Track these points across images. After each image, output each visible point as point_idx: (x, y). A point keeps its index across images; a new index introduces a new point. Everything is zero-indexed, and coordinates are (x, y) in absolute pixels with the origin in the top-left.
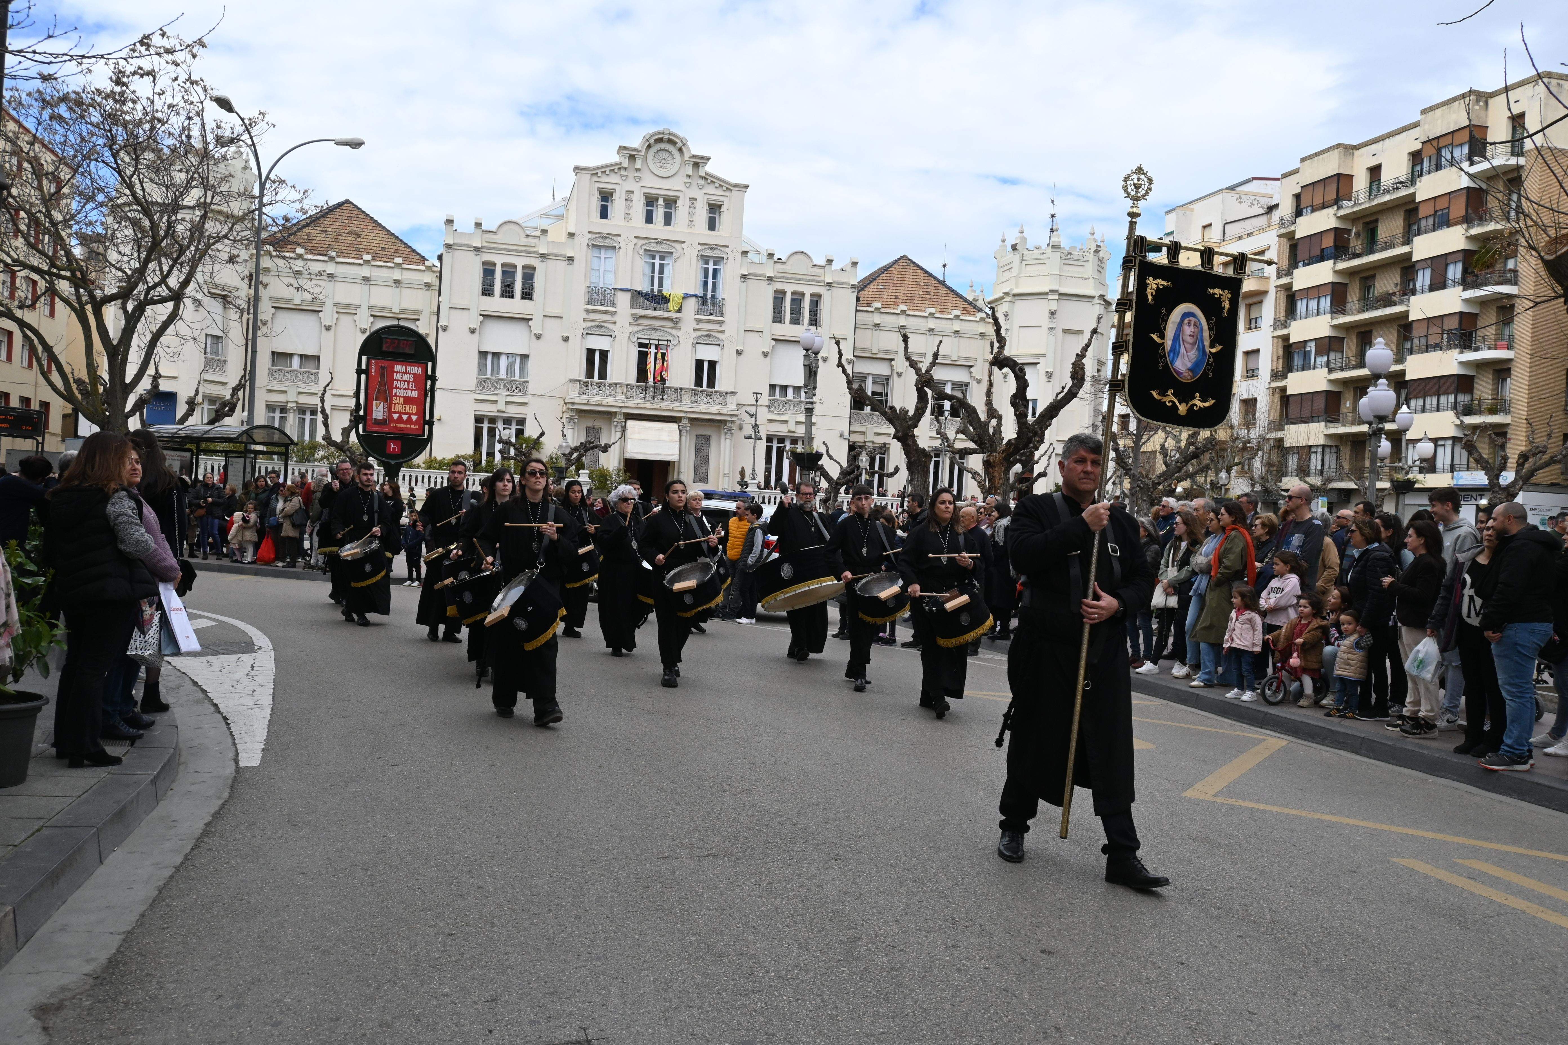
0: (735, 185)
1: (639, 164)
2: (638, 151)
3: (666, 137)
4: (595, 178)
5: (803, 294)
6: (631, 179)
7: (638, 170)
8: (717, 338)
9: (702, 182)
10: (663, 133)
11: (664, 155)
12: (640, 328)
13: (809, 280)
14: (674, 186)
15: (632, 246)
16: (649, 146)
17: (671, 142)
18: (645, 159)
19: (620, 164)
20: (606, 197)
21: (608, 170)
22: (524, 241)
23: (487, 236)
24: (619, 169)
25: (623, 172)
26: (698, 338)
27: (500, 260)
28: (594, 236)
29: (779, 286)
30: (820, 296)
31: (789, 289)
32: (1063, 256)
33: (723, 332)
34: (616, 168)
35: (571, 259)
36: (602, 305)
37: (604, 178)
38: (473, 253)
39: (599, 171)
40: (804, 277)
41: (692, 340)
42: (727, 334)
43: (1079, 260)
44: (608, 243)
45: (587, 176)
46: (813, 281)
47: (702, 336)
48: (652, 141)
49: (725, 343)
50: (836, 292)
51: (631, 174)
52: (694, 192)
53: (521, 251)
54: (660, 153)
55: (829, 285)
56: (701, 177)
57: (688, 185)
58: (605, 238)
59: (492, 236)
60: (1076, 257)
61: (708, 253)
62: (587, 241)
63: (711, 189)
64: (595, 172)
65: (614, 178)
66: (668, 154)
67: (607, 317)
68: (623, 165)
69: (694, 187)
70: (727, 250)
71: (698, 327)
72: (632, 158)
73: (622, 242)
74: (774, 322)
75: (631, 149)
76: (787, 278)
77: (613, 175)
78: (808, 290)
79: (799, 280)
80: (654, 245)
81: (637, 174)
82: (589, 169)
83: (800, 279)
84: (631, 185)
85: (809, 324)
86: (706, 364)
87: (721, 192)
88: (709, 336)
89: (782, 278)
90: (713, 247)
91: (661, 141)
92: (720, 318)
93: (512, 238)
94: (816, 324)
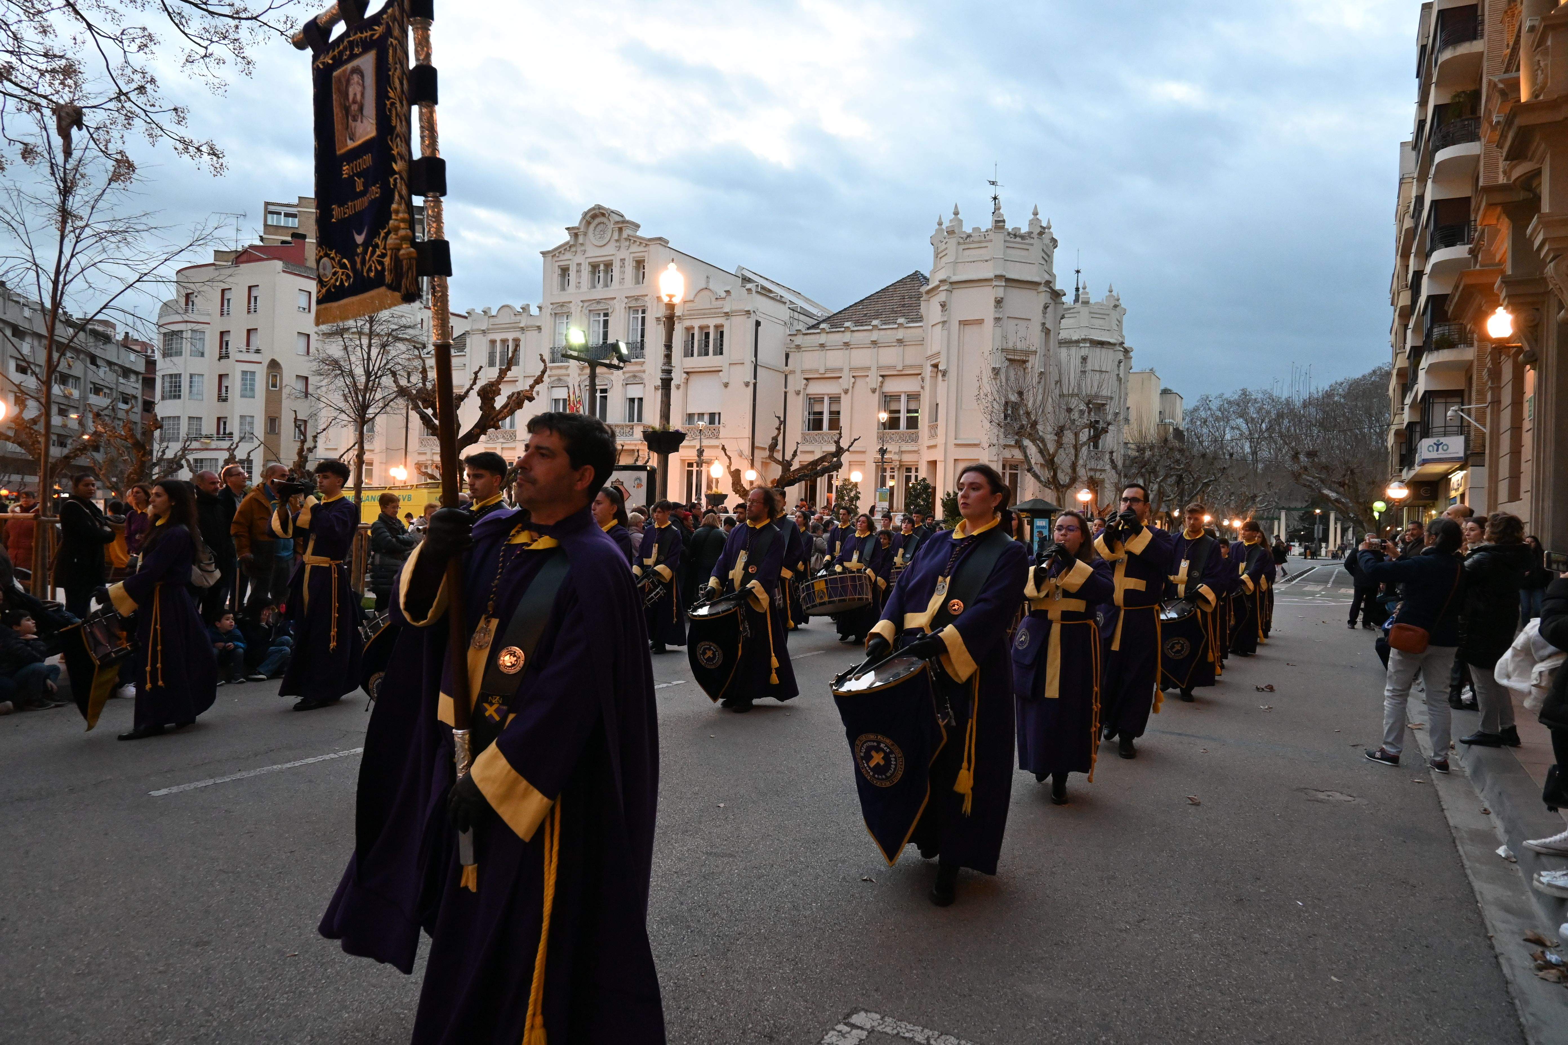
0: (650, 240)
1: (581, 239)
2: (578, 228)
3: (597, 211)
4: (555, 259)
5: (708, 327)
6: (579, 254)
7: (582, 244)
8: (642, 379)
9: (627, 243)
10: (593, 209)
11: (601, 227)
13: (712, 314)
14: (609, 251)
15: (579, 309)
16: (589, 223)
17: (603, 215)
18: (585, 234)
19: (567, 243)
20: (565, 271)
21: (562, 249)
22: (514, 319)
23: (491, 320)
24: (570, 247)
25: (573, 249)
26: (627, 379)
27: (498, 337)
28: (555, 306)
29: (687, 323)
30: (722, 326)
31: (696, 324)
32: (961, 241)
33: (644, 372)
34: (567, 247)
35: (539, 328)
36: (562, 362)
37: (562, 257)
38: (481, 336)
39: (556, 252)
40: (707, 311)
41: (622, 382)
42: (647, 373)
43: (980, 242)
44: (565, 310)
45: (549, 258)
46: (715, 313)
47: (629, 377)
48: (588, 217)
49: (646, 381)
50: (737, 320)
51: (580, 249)
52: (623, 254)
53: (511, 328)
54: (599, 227)
55: (727, 314)
56: (626, 239)
57: (619, 248)
58: (562, 306)
59: (495, 319)
60: (976, 239)
62: (549, 311)
63: (634, 248)
64: (553, 254)
65: (568, 255)
67: (563, 371)
68: (572, 243)
69: (622, 249)
70: (646, 298)
72: (576, 235)
73: (573, 307)
74: (685, 356)
75: (573, 228)
76: (694, 315)
77: (566, 252)
78: (712, 323)
79: (704, 316)
80: (595, 305)
81: (583, 248)
82: (549, 252)
83: (704, 314)
84: (579, 259)
85: (715, 354)
86: (636, 402)
87: (641, 249)
88: (635, 376)
89: (690, 315)
90: (637, 298)
91: (594, 217)
92: (642, 360)
93: (506, 318)
94: (721, 353)
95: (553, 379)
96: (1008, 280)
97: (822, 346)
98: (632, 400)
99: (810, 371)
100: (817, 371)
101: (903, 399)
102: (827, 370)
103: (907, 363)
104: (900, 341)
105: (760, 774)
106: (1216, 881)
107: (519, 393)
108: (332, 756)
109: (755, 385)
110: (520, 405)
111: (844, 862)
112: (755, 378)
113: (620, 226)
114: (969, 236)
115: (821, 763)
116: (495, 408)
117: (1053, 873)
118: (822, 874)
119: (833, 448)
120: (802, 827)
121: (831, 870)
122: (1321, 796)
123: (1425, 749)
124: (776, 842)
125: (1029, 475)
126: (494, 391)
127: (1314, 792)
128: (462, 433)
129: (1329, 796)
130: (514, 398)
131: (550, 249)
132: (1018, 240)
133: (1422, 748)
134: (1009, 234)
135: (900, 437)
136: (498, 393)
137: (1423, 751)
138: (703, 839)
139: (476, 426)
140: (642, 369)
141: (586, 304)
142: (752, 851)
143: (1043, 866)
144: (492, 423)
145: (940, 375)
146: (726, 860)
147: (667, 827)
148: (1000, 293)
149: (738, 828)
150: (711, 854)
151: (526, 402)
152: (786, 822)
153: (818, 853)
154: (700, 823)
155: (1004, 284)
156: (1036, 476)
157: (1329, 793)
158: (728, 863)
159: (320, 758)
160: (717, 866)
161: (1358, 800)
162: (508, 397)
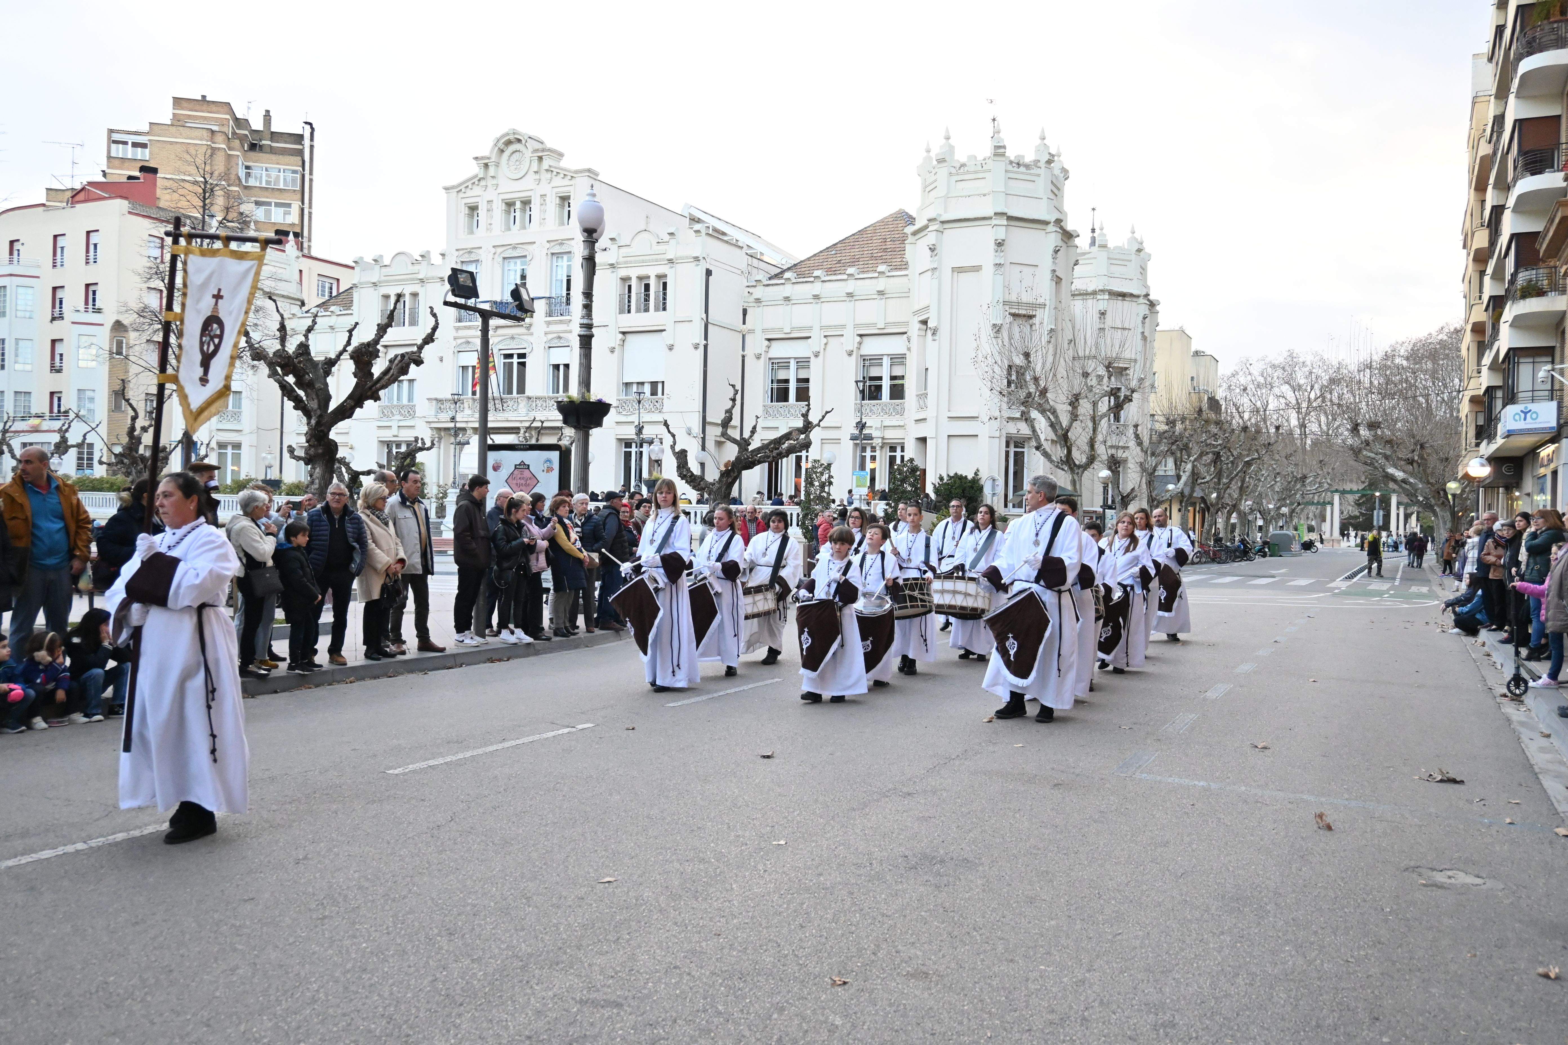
0: (576, 172)
1: (492, 171)
2: (489, 158)
3: (511, 137)
4: (461, 195)
5: (648, 277)
6: (490, 188)
7: (493, 177)
8: (567, 340)
9: (549, 175)
10: (508, 134)
11: (517, 155)
12: (500, 338)
13: (653, 261)
14: (528, 186)
15: (491, 256)
16: (502, 151)
17: (519, 141)
18: (497, 165)
19: (476, 176)
20: (473, 210)
21: (469, 184)
22: (412, 269)
23: (384, 269)
24: (479, 180)
25: (483, 183)
26: (550, 341)
27: (392, 291)
28: (461, 252)
29: (623, 273)
30: (665, 276)
31: (634, 273)
32: (953, 171)
33: (570, 332)
34: (476, 180)
36: (470, 321)
37: (469, 193)
38: (372, 289)
39: (462, 187)
40: (647, 258)
41: (544, 345)
42: (573, 333)
43: (976, 172)
44: (473, 257)
45: (454, 194)
46: (657, 260)
47: (552, 339)
48: (500, 144)
49: (572, 344)
50: (684, 269)
51: (491, 182)
52: (544, 188)
53: (407, 280)
54: (514, 155)
55: (671, 261)
56: (547, 170)
57: (539, 181)
58: (470, 252)
59: (387, 269)
60: (972, 169)
61: (557, 250)
62: (454, 259)
63: (558, 181)
64: (458, 189)
65: (477, 191)
66: (517, 154)
68: (481, 176)
69: (542, 183)
70: (572, 243)
71: (548, 330)
72: (486, 166)
73: (483, 255)
74: (620, 313)
75: (483, 158)
76: (631, 262)
77: (475, 187)
78: (652, 272)
79: (643, 263)
80: (510, 251)
81: (494, 182)
82: (453, 187)
83: (643, 261)
84: (491, 194)
85: (657, 309)
86: (562, 368)
87: (566, 182)
88: (560, 338)
89: (626, 263)
90: (561, 243)
91: (509, 143)
92: (568, 318)
93: (401, 268)
94: (664, 309)
95: (459, 341)
96: (1010, 218)
97: (787, 299)
98: (556, 367)
99: (773, 330)
100: (781, 330)
101: (886, 361)
102: (793, 329)
103: (890, 320)
104: (881, 293)
105: (676, 865)
106: (1318, 1026)
107: (403, 356)
108: (80, 846)
109: (706, 347)
110: (404, 371)
111: (781, 1010)
112: (706, 338)
113: (540, 154)
114: (963, 165)
115: (763, 845)
116: (372, 375)
117: (1084, 1019)
118: (747, 1033)
119: (800, 423)
120: (726, 951)
121: (761, 1027)
122: (1440, 878)
123: (1558, 802)
124: (686, 978)
125: (1038, 453)
126: (371, 353)
127: (1430, 873)
128: (333, 406)
129: (1450, 877)
130: (396, 362)
131: (455, 183)
132: (1022, 169)
133: (1554, 800)
134: (1011, 162)
135: (883, 409)
136: (375, 354)
137: (1556, 804)
138: (579, 976)
139: (350, 397)
140: (568, 328)
141: (500, 250)
142: (649, 996)
143: (1071, 1008)
144: (369, 393)
145: (929, 333)
146: (607, 1012)
147: (530, 955)
148: (1001, 234)
149: (633, 958)
150: (586, 1002)
151: (413, 366)
152: (704, 944)
153: (745, 998)
154: (579, 948)
155: (1005, 222)
156: (1046, 455)
157: (1450, 873)
158: (610, 1017)
159: (60, 851)
160: (592, 1024)
161: (1490, 884)
162: (391, 361)
